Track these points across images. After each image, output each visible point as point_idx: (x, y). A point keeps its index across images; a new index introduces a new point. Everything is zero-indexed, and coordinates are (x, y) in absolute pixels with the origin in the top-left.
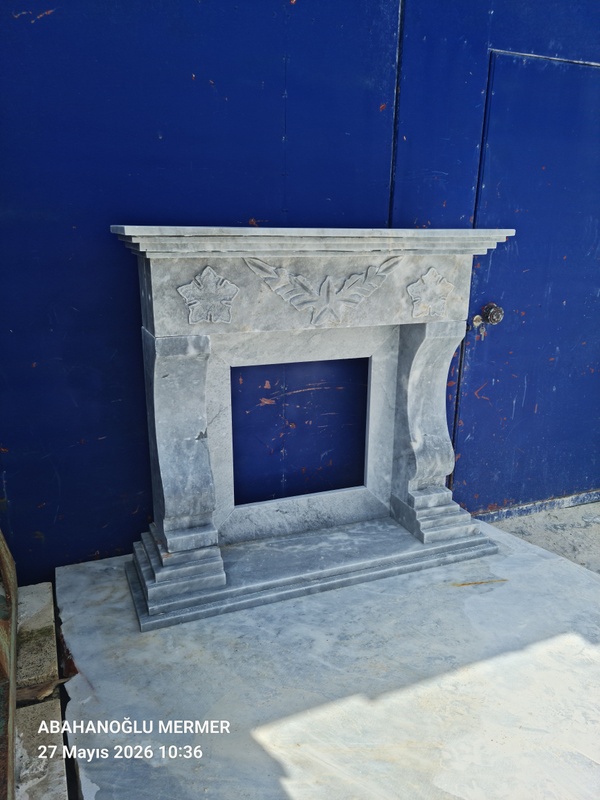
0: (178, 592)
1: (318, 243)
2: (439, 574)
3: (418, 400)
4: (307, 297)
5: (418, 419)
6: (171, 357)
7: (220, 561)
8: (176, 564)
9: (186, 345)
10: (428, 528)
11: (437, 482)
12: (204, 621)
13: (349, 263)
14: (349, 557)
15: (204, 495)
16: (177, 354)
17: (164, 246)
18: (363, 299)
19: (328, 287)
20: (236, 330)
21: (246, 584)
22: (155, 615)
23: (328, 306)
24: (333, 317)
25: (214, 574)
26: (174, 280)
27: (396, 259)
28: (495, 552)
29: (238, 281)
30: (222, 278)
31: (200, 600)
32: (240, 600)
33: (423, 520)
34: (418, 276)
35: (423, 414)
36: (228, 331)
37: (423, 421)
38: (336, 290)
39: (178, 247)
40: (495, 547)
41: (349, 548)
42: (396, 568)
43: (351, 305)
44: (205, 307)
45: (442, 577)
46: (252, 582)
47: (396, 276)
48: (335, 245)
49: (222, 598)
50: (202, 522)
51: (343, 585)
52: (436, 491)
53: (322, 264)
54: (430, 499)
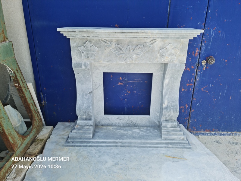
0: (77, 137)
1: (121, 34)
2: (163, 151)
3: (167, 90)
4: (121, 52)
5: (167, 96)
6: (77, 68)
7: (92, 131)
8: (79, 129)
9: (82, 65)
10: (165, 134)
11: (173, 119)
12: (82, 147)
13: (137, 41)
14: (134, 138)
15: (88, 111)
16: (79, 67)
17: (71, 34)
18: (142, 54)
19: (129, 49)
20: (97, 61)
21: (97, 139)
22: (69, 142)
23: (129, 55)
24: (131, 59)
25: (89, 134)
26: (77, 45)
27: (155, 40)
28: (190, 148)
29: (97, 46)
30: (92, 45)
31: (83, 141)
32: (95, 144)
33: (163, 131)
34: (164, 47)
35: (169, 95)
36: (95, 62)
37: (169, 97)
38: (132, 50)
39: (75, 35)
40: (190, 146)
41: (136, 135)
42: (148, 145)
43: (138, 56)
44: (87, 54)
45: (163, 152)
46: (100, 139)
47: (155, 46)
48: (128, 35)
49: (89, 142)
50: (89, 118)
51: (128, 147)
52: (172, 122)
53: (127, 41)
54: (168, 124)
